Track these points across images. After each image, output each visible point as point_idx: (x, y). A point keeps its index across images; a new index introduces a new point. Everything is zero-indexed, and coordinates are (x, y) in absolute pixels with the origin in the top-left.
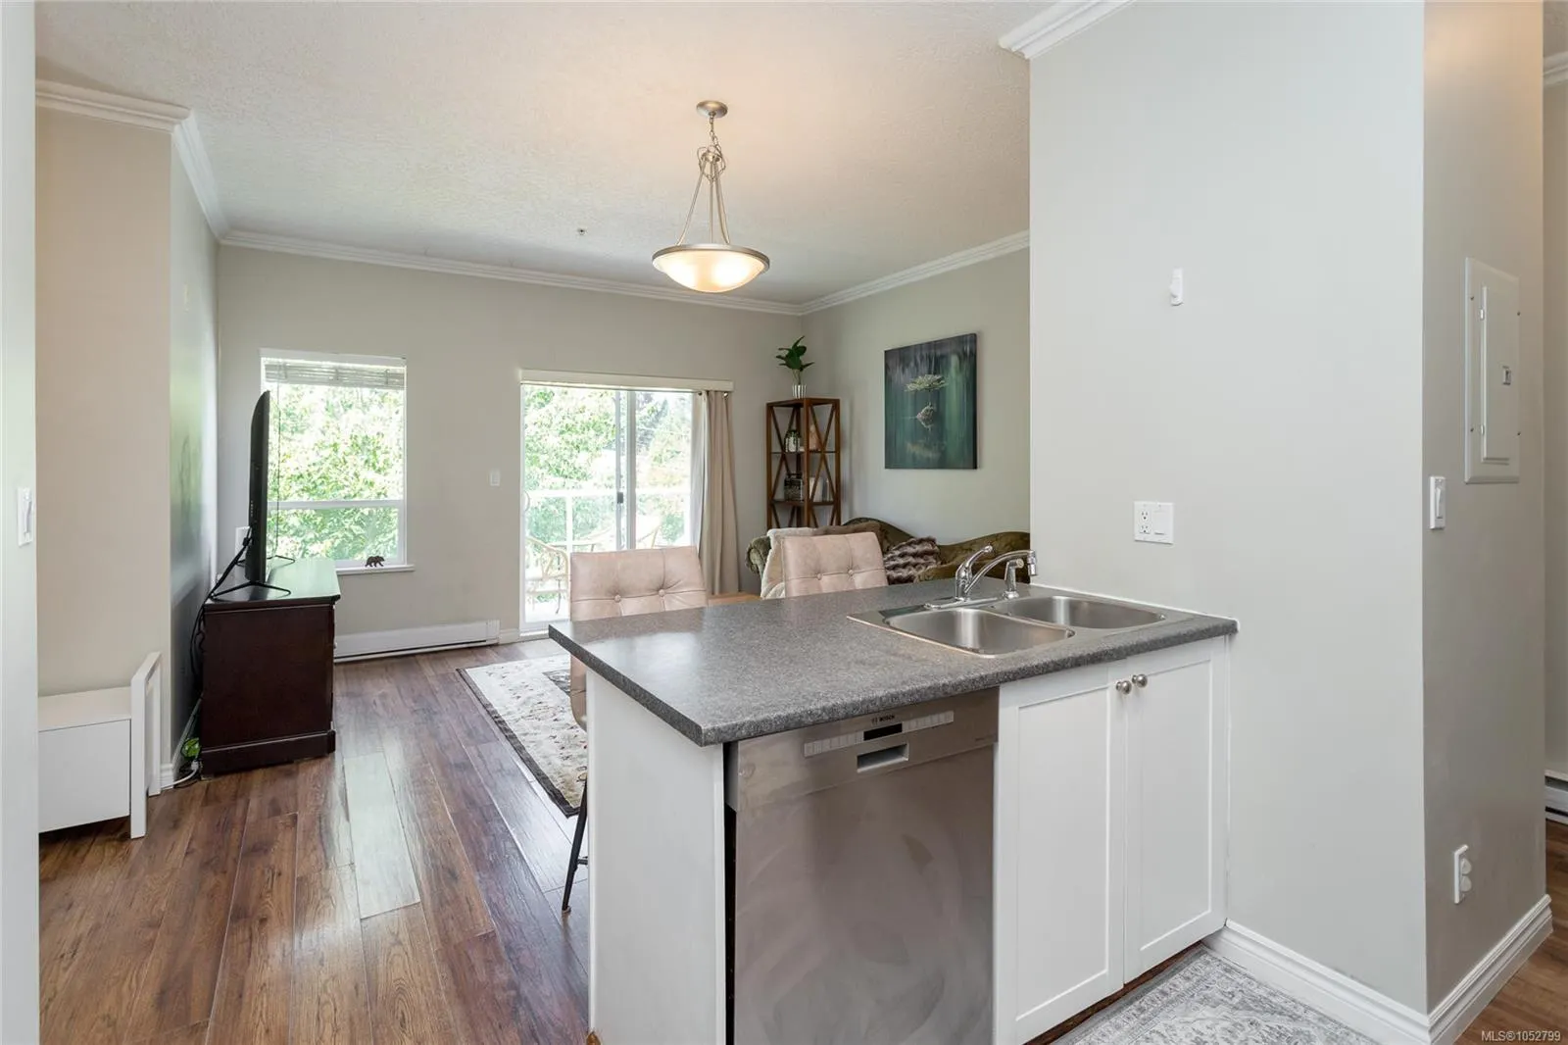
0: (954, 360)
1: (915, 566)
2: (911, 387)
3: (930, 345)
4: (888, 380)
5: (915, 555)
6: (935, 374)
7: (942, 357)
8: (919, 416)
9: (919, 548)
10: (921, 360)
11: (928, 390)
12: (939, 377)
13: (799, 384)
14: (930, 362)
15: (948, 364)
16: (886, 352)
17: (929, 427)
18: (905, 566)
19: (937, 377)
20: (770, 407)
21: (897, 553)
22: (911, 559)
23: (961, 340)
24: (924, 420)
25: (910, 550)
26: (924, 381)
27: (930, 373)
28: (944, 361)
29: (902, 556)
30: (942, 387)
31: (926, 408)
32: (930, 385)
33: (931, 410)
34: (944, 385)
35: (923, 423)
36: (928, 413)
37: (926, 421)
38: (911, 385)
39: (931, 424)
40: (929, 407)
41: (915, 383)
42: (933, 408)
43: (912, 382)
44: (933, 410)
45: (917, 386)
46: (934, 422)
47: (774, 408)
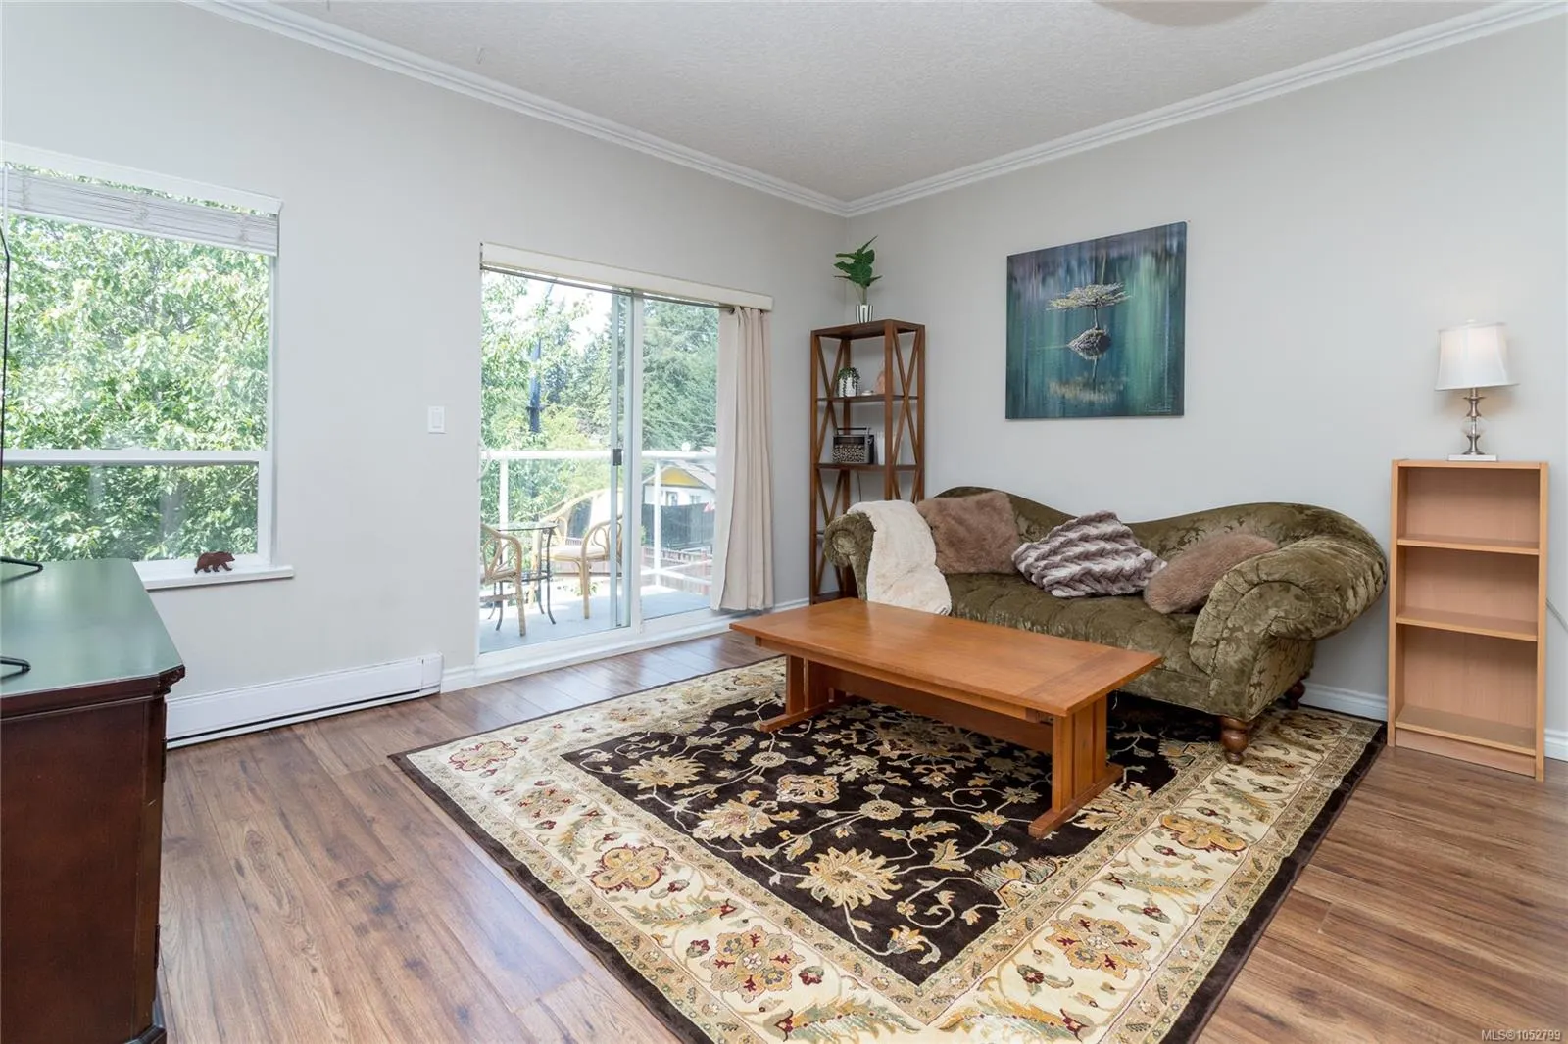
0: (1146, 263)
2: (1058, 304)
3: (1097, 244)
4: (1013, 297)
6: (1106, 283)
7: (1122, 258)
8: (1074, 344)
10: (1080, 266)
11: (1094, 306)
12: (1115, 287)
13: (865, 303)
14: (1098, 267)
15: (1134, 267)
16: (1008, 257)
17: (1094, 358)
19: (1110, 288)
20: (817, 335)
23: (1161, 233)
24: (1083, 349)
26: (1084, 293)
27: (1096, 282)
28: (1126, 265)
30: (1121, 302)
31: (1087, 332)
32: (1096, 300)
33: (1097, 335)
34: (1125, 298)
35: (1081, 354)
36: (1091, 339)
37: (1087, 350)
38: (1059, 301)
39: (1096, 354)
40: (1093, 331)
41: (1068, 298)
42: (1100, 331)
43: (1061, 297)
44: (1100, 334)
45: (1071, 303)
46: (1102, 351)
47: (821, 338)
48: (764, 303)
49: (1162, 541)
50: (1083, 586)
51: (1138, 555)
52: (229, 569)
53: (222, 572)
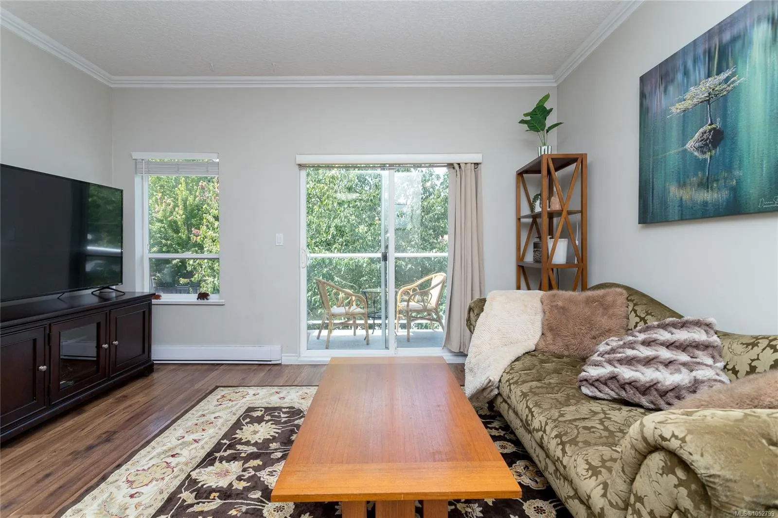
1: (668, 364)
2: (677, 109)
5: (669, 345)
8: (690, 145)
9: (682, 335)
11: (707, 100)
12: (727, 74)
13: (545, 144)
16: (641, 77)
17: (707, 156)
18: (648, 362)
19: (723, 76)
20: (520, 173)
21: (641, 337)
22: (665, 354)
24: (698, 149)
25: (664, 335)
26: (698, 91)
29: (647, 343)
30: (734, 87)
31: (701, 130)
32: (709, 94)
33: (710, 131)
34: (736, 84)
35: (696, 153)
36: (705, 137)
37: (701, 149)
38: (677, 105)
39: (710, 150)
40: (707, 127)
41: (685, 100)
42: (713, 126)
43: (680, 101)
44: (714, 129)
45: (688, 104)
46: (715, 147)
47: (524, 175)
48: (476, 158)
49: (753, 360)
50: (607, 390)
51: (692, 371)
52: (207, 299)
53: (206, 300)
